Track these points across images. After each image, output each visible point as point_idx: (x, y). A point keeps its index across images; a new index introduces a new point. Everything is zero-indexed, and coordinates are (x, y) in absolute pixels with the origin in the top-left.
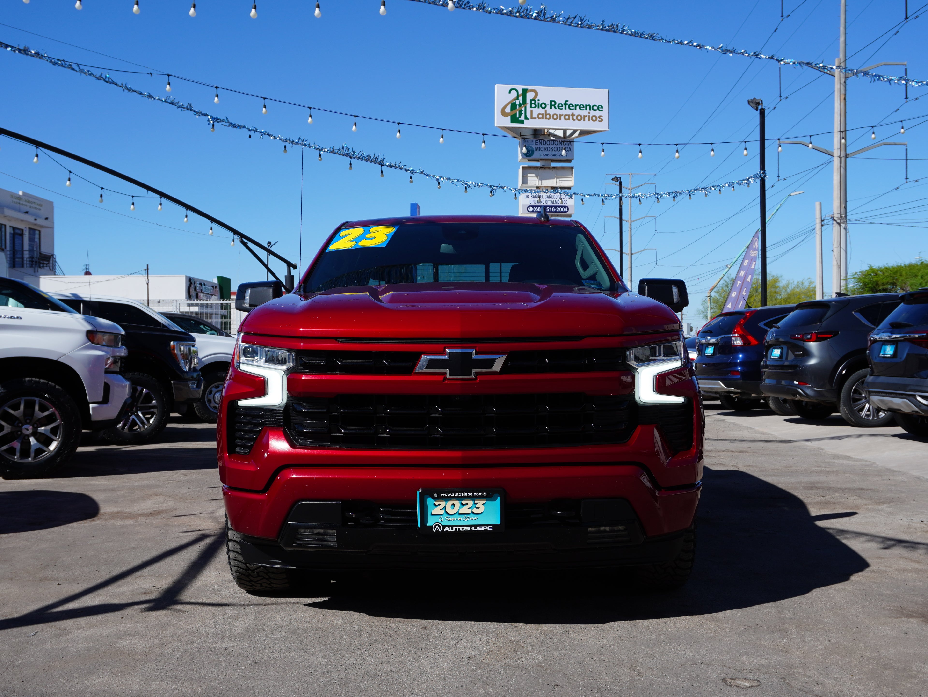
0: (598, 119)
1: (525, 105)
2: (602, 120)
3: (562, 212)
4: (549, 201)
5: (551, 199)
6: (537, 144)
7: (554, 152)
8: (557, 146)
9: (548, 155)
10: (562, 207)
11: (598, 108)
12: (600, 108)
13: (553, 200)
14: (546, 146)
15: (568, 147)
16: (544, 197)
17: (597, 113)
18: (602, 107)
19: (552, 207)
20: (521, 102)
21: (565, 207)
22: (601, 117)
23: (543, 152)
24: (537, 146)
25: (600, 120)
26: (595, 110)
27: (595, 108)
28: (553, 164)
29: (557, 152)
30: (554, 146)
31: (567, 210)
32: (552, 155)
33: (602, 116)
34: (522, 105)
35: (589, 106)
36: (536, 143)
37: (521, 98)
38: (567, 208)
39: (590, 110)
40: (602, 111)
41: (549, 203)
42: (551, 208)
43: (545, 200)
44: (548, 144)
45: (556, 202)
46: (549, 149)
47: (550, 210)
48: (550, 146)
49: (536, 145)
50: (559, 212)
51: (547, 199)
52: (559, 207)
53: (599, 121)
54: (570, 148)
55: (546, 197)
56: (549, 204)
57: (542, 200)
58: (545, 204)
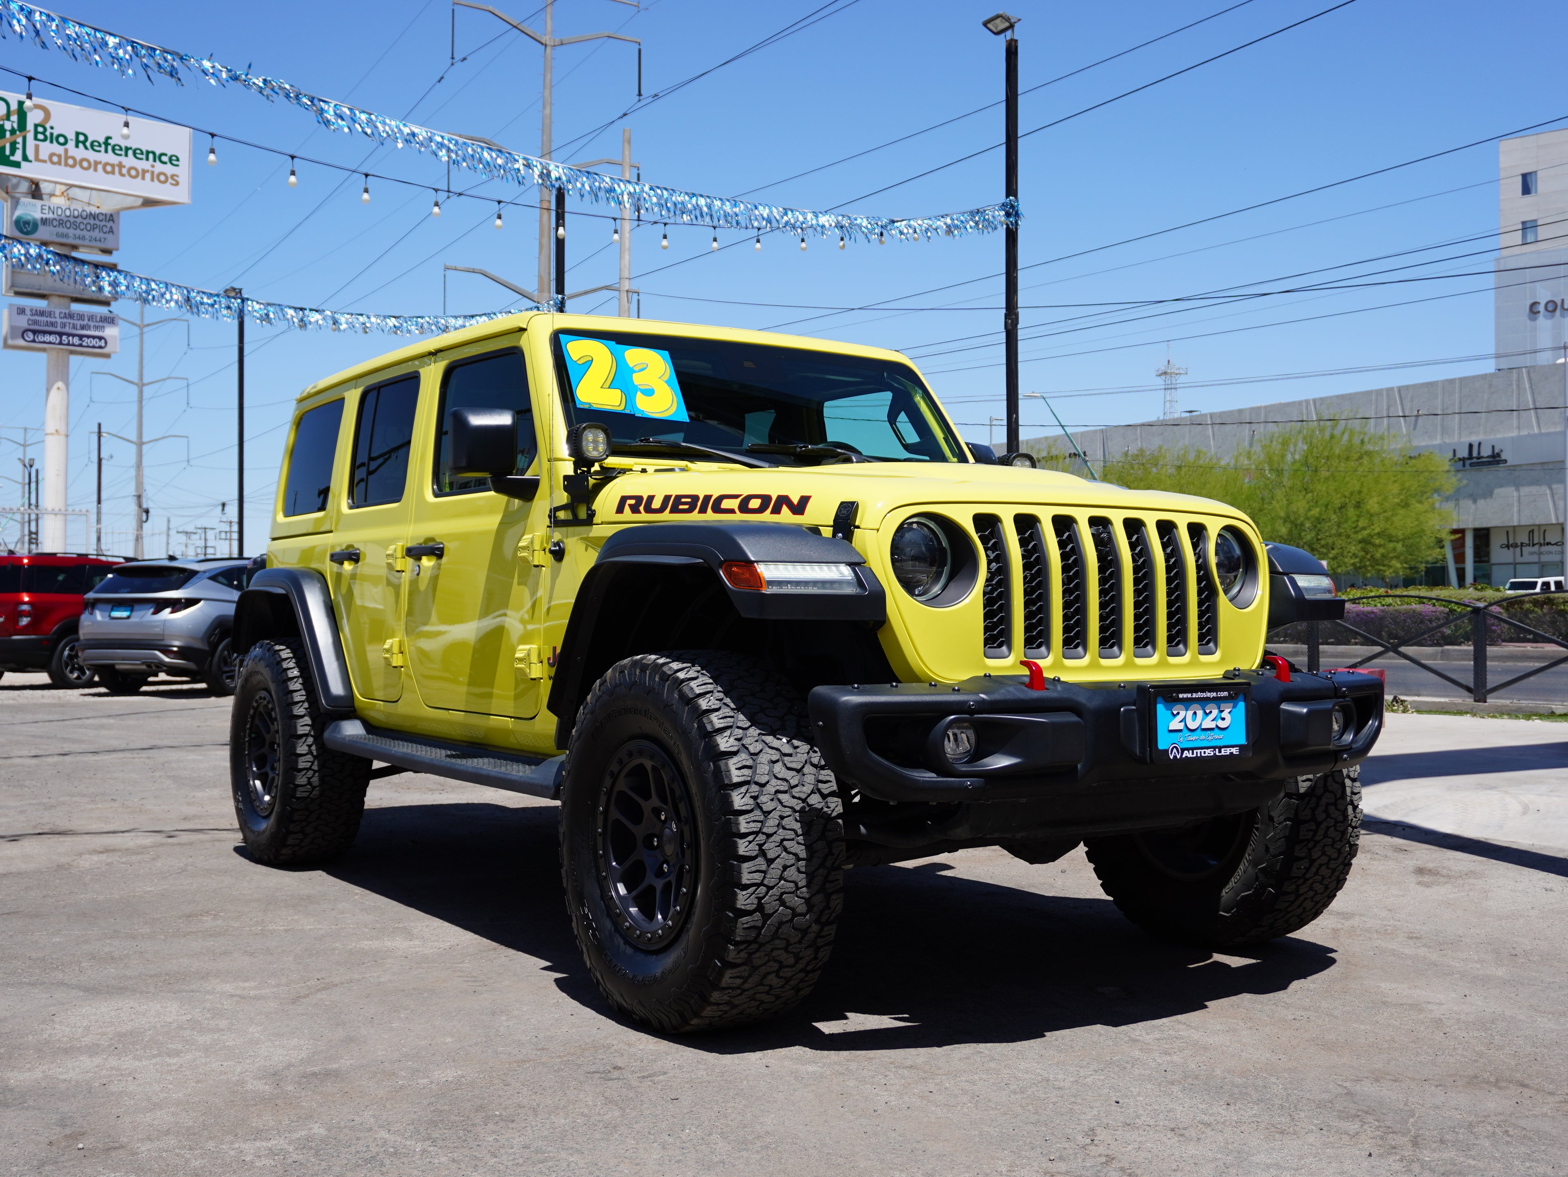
1: (23, 133)
4: (67, 324)
5: (72, 321)
7: (80, 232)
8: (85, 222)
9: (66, 236)
13: (75, 322)
16: (57, 315)
19: (72, 336)
20: (15, 126)
21: (97, 337)
23: (56, 229)
31: (103, 345)
32: (75, 238)
34: (18, 133)
37: (14, 118)
38: (103, 340)
41: (67, 327)
42: (69, 339)
43: (59, 321)
45: (82, 327)
46: (68, 225)
47: (68, 341)
48: (72, 220)
49: (42, 214)
50: (85, 347)
51: (64, 320)
52: (86, 336)
54: (112, 228)
55: (63, 315)
56: (67, 330)
57: (53, 320)
58: (59, 329)
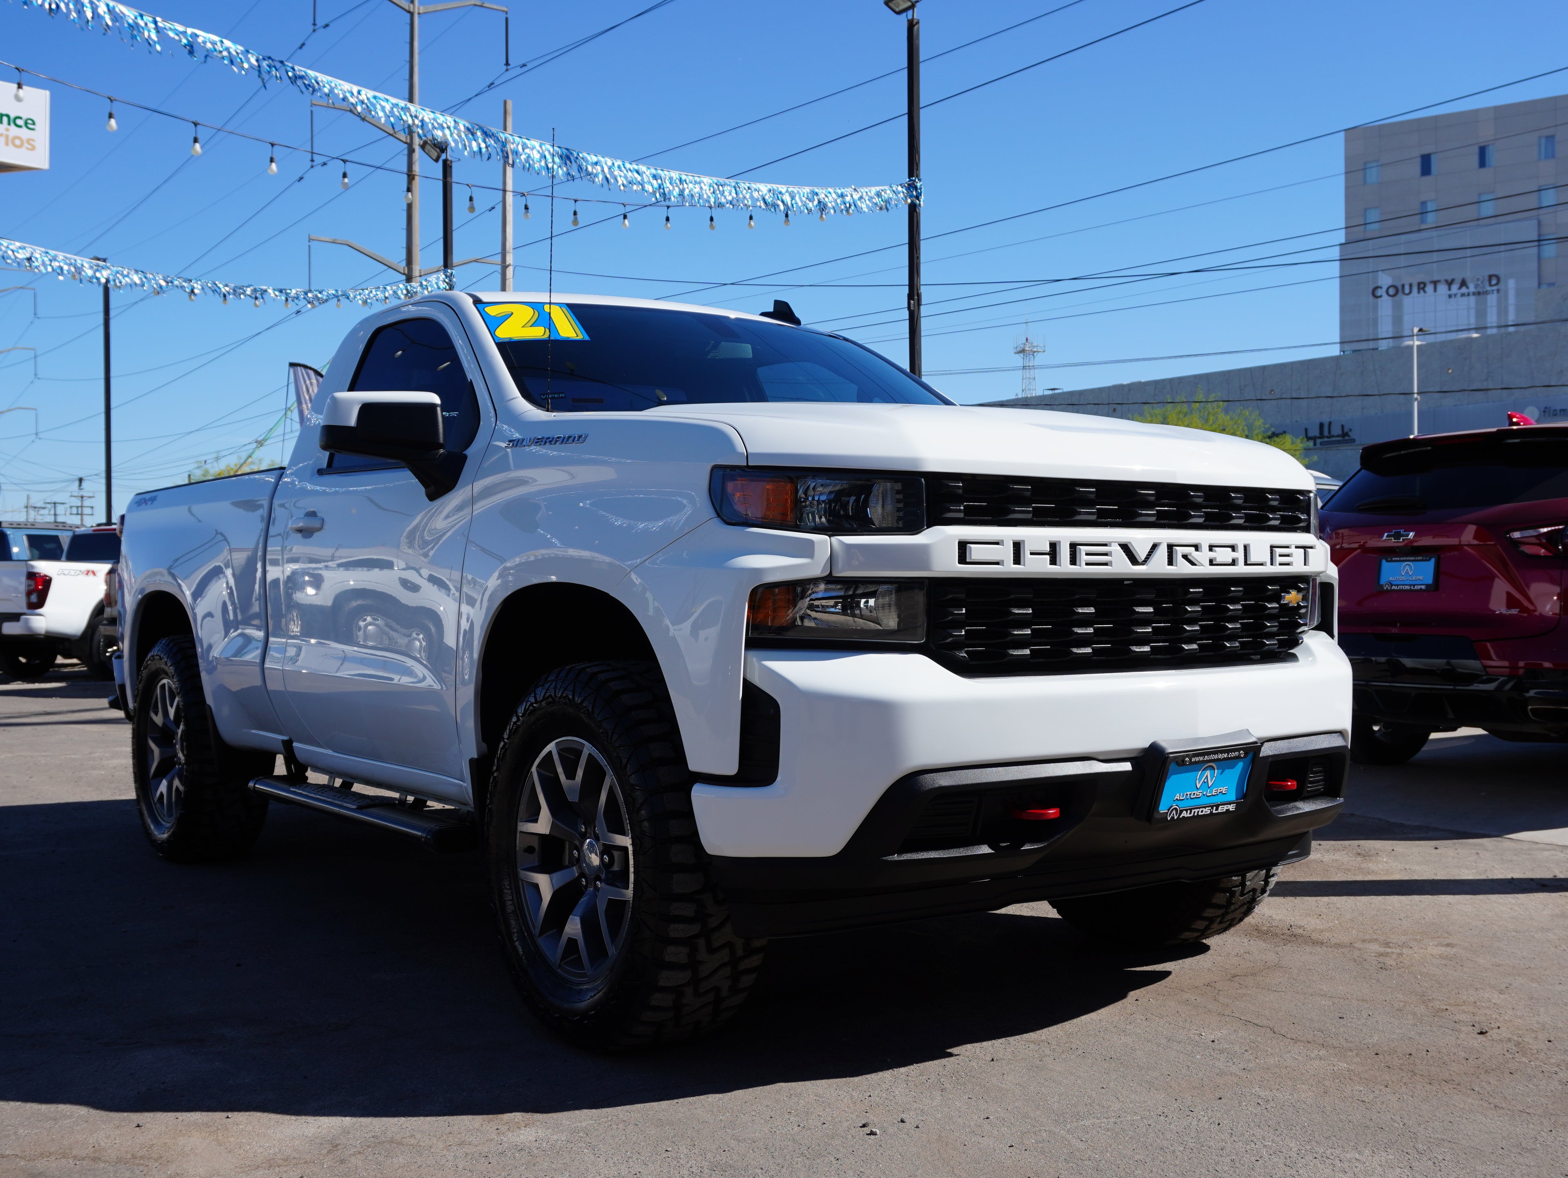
0: (26, 145)
2: (33, 148)
11: (26, 123)
12: (29, 124)
17: (24, 133)
18: (34, 124)
22: (32, 142)
25: (30, 147)
26: (20, 127)
27: (19, 122)
33: (33, 140)
35: (8, 116)
39: (9, 124)
40: (33, 129)
53: (28, 149)
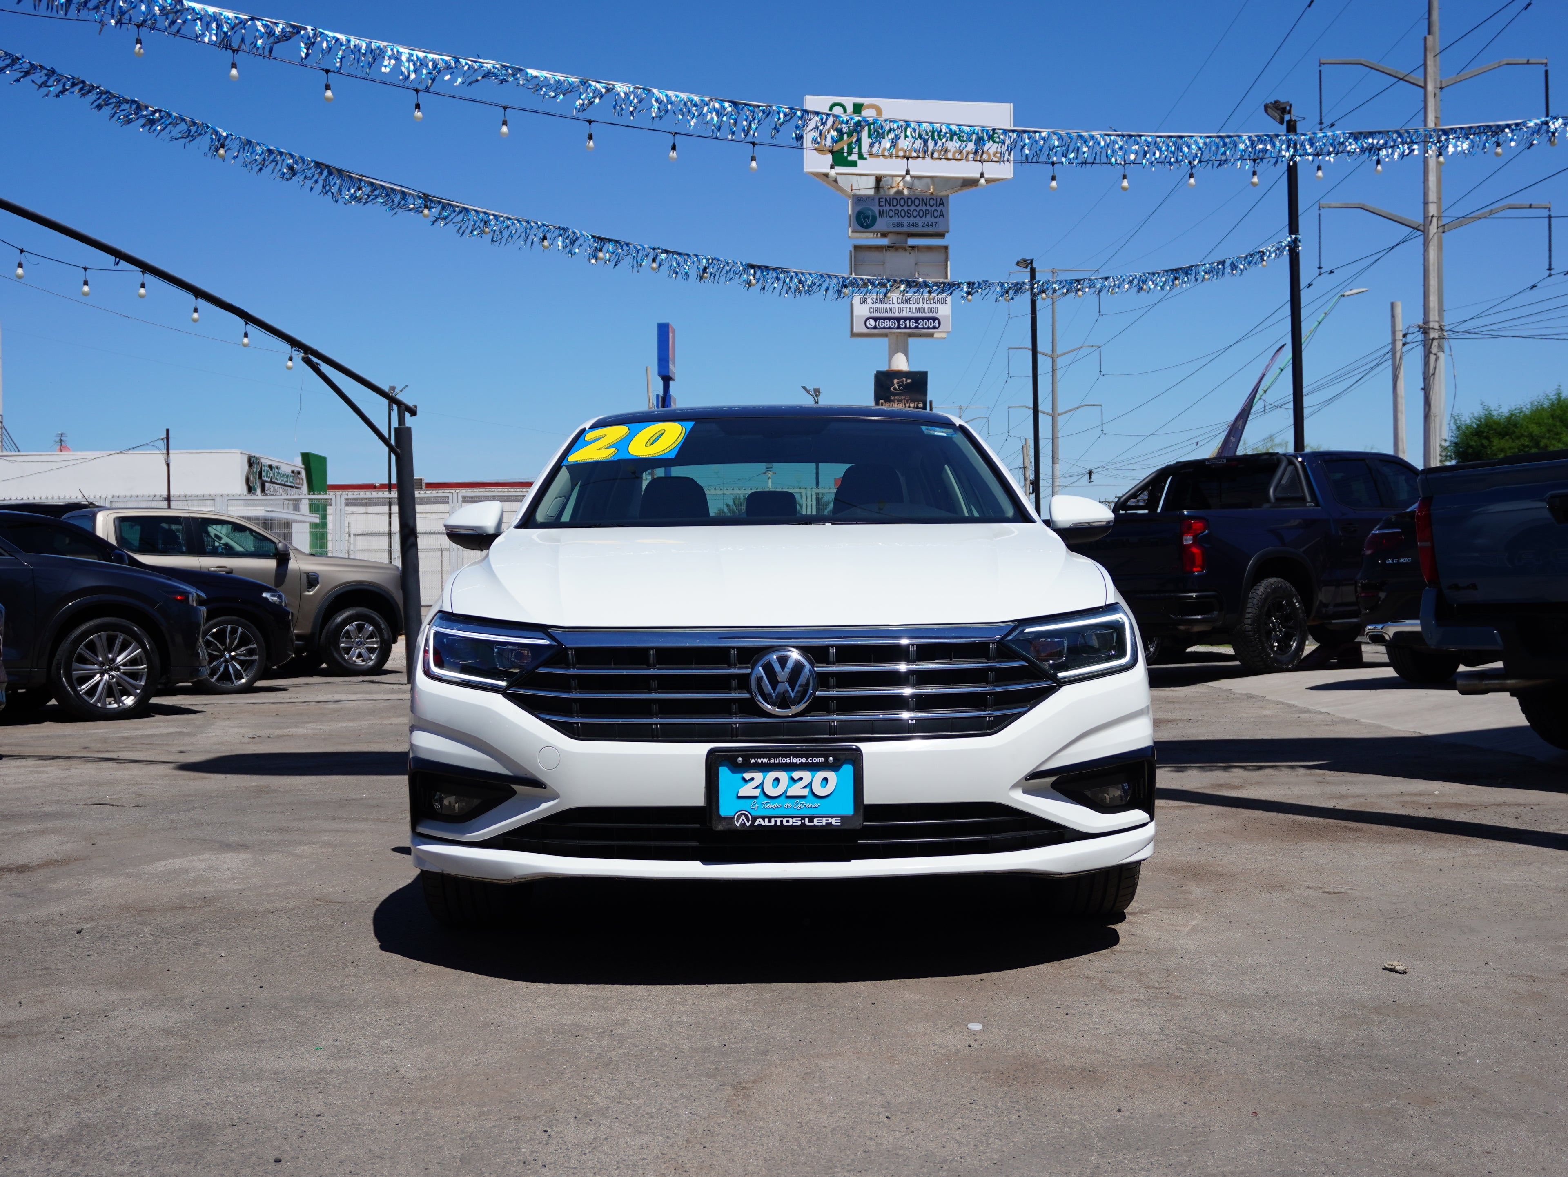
3: (928, 328)
4: (904, 309)
5: (908, 306)
6: (881, 204)
7: (912, 220)
8: (918, 209)
9: (902, 225)
10: (928, 319)
13: (911, 306)
14: (899, 208)
15: (939, 209)
16: (895, 301)
19: (910, 319)
21: (934, 319)
23: (893, 219)
24: (881, 209)
28: (912, 242)
29: (918, 219)
30: (912, 208)
31: (937, 325)
32: (909, 225)
36: (879, 202)
38: (937, 321)
41: (904, 312)
42: (908, 322)
43: (897, 306)
44: (902, 204)
45: (918, 311)
46: (903, 214)
47: (906, 325)
48: (906, 208)
49: (880, 206)
50: (924, 328)
51: (902, 305)
52: (923, 319)
54: (941, 211)
55: (900, 301)
56: (905, 314)
57: (891, 306)
58: (897, 315)
